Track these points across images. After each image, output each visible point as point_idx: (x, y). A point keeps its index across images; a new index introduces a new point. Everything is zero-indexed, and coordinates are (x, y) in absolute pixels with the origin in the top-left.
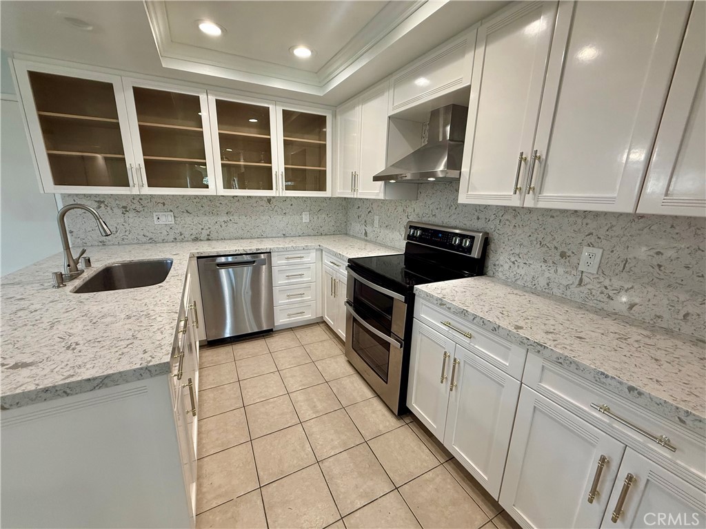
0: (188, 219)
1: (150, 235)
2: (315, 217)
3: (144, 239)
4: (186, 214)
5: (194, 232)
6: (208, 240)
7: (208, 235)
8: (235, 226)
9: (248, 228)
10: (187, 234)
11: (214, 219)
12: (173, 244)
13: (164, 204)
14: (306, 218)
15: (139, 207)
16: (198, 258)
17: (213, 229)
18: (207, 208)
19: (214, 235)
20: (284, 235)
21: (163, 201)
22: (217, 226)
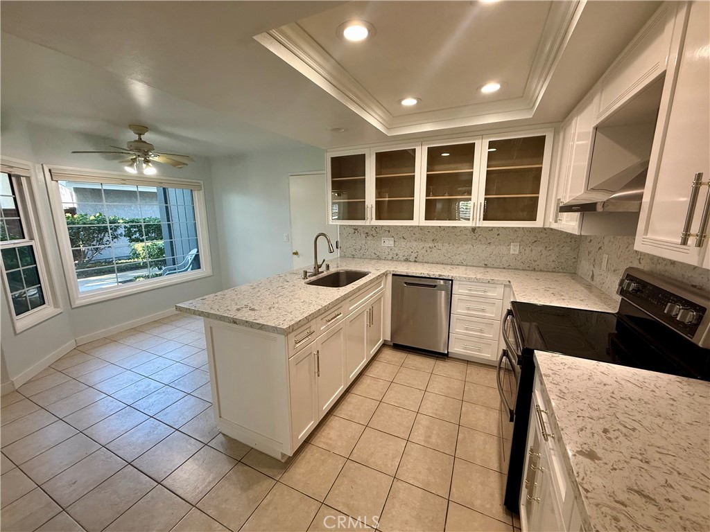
0: (403, 243)
1: (378, 253)
2: (528, 250)
3: (374, 256)
4: (402, 240)
5: (406, 254)
6: (415, 261)
7: (416, 258)
8: (439, 252)
9: (449, 255)
10: (400, 255)
11: (421, 245)
12: (390, 262)
13: (389, 231)
14: (514, 249)
15: (374, 234)
16: (393, 275)
17: (420, 253)
18: (417, 235)
19: (420, 258)
20: (486, 265)
21: (388, 229)
22: (424, 251)
